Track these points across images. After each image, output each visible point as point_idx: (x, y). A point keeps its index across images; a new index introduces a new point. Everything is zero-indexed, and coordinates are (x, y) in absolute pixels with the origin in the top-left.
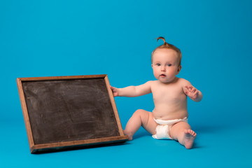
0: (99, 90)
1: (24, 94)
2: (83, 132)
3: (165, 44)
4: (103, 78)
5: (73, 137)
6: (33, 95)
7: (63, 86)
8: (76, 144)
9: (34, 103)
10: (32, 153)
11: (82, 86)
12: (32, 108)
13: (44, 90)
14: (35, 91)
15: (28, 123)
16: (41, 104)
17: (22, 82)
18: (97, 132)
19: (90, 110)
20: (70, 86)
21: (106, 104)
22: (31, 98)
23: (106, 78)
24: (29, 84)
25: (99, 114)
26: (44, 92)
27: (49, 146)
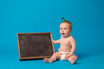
0: (47, 38)
1: (19, 39)
2: (40, 54)
3: (64, 21)
4: (50, 34)
5: (36, 55)
6: (22, 39)
7: (34, 37)
8: (36, 58)
9: (22, 42)
10: (20, 61)
11: (41, 37)
12: (21, 44)
13: (27, 38)
14: (23, 38)
15: (19, 50)
16: (25, 43)
17: (19, 35)
18: (45, 54)
19: (43, 46)
20: (37, 37)
21: (50, 43)
22: (21, 41)
23: (51, 34)
24: (21, 35)
25: (47, 47)
26: (26, 39)
27: (26, 58)
